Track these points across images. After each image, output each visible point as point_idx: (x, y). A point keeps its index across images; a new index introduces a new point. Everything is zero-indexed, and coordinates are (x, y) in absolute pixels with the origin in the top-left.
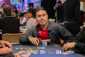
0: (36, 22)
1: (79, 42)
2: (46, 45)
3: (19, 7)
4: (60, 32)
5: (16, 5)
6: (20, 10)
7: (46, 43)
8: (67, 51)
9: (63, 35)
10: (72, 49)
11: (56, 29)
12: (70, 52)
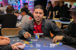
0: (30, 18)
1: (66, 35)
2: (39, 38)
3: (16, 6)
4: (52, 28)
5: (13, 5)
6: (16, 8)
7: (39, 36)
8: (56, 43)
9: (54, 30)
10: (61, 41)
11: (48, 25)
12: (58, 43)
